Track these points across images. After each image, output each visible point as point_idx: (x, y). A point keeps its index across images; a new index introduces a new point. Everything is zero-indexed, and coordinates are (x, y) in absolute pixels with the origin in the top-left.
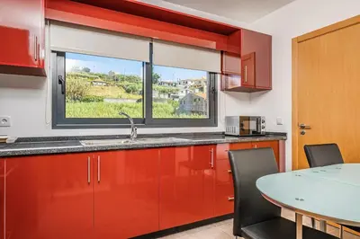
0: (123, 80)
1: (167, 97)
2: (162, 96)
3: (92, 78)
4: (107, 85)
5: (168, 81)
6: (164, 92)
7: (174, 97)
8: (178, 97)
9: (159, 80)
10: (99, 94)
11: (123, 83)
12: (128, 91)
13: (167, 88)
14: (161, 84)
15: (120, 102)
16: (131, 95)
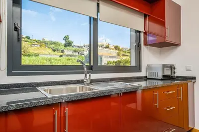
0: (51, 44)
1: (77, 54)
2: (74, 54)
3: (31, 42)
4: (41, 46)
5: (78, 45)
6: (75, 51)
7: (81, 54)
8: (84, 54)
9: (72, 44)
10: (36, 52)
11: (51, 46)
12: (54, 50)
13: (77, 49)
14: (74, 46)
15: (49, 57)
16: (56, 53)
